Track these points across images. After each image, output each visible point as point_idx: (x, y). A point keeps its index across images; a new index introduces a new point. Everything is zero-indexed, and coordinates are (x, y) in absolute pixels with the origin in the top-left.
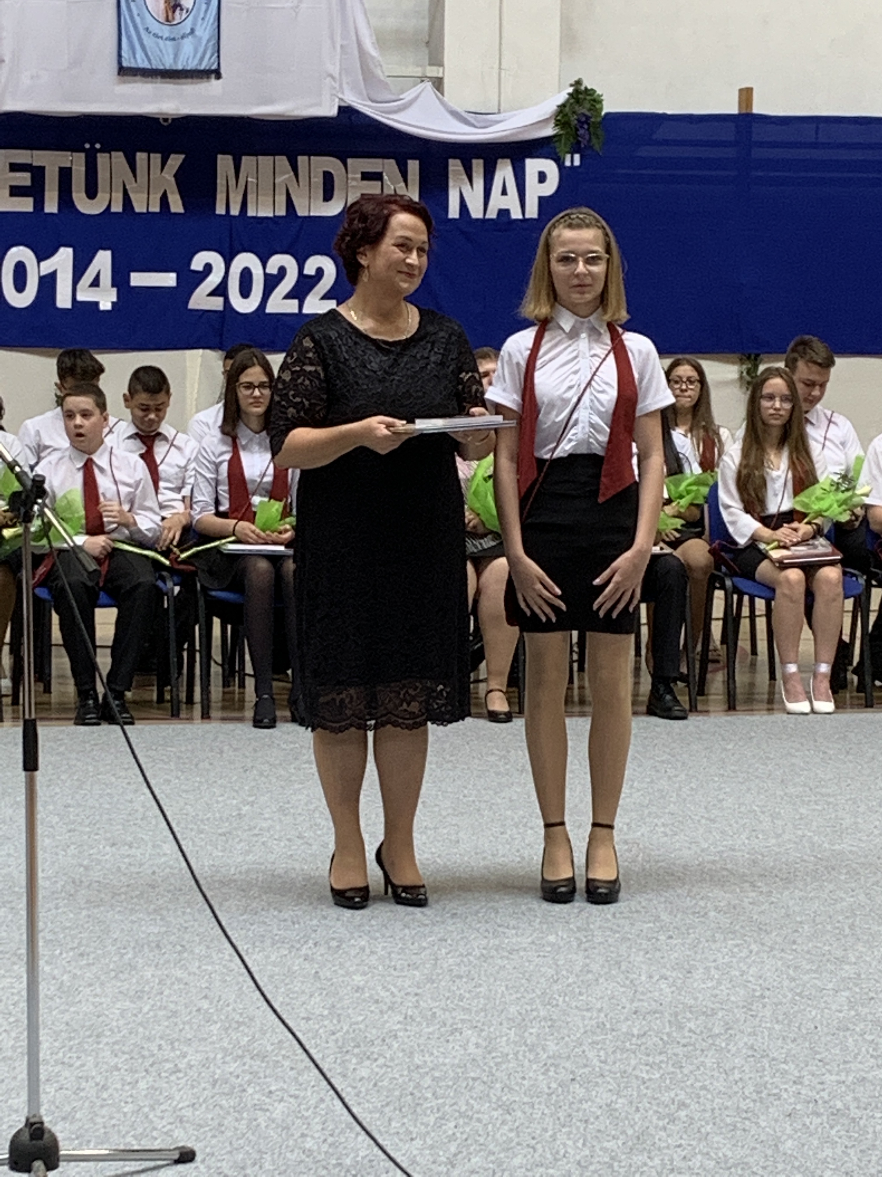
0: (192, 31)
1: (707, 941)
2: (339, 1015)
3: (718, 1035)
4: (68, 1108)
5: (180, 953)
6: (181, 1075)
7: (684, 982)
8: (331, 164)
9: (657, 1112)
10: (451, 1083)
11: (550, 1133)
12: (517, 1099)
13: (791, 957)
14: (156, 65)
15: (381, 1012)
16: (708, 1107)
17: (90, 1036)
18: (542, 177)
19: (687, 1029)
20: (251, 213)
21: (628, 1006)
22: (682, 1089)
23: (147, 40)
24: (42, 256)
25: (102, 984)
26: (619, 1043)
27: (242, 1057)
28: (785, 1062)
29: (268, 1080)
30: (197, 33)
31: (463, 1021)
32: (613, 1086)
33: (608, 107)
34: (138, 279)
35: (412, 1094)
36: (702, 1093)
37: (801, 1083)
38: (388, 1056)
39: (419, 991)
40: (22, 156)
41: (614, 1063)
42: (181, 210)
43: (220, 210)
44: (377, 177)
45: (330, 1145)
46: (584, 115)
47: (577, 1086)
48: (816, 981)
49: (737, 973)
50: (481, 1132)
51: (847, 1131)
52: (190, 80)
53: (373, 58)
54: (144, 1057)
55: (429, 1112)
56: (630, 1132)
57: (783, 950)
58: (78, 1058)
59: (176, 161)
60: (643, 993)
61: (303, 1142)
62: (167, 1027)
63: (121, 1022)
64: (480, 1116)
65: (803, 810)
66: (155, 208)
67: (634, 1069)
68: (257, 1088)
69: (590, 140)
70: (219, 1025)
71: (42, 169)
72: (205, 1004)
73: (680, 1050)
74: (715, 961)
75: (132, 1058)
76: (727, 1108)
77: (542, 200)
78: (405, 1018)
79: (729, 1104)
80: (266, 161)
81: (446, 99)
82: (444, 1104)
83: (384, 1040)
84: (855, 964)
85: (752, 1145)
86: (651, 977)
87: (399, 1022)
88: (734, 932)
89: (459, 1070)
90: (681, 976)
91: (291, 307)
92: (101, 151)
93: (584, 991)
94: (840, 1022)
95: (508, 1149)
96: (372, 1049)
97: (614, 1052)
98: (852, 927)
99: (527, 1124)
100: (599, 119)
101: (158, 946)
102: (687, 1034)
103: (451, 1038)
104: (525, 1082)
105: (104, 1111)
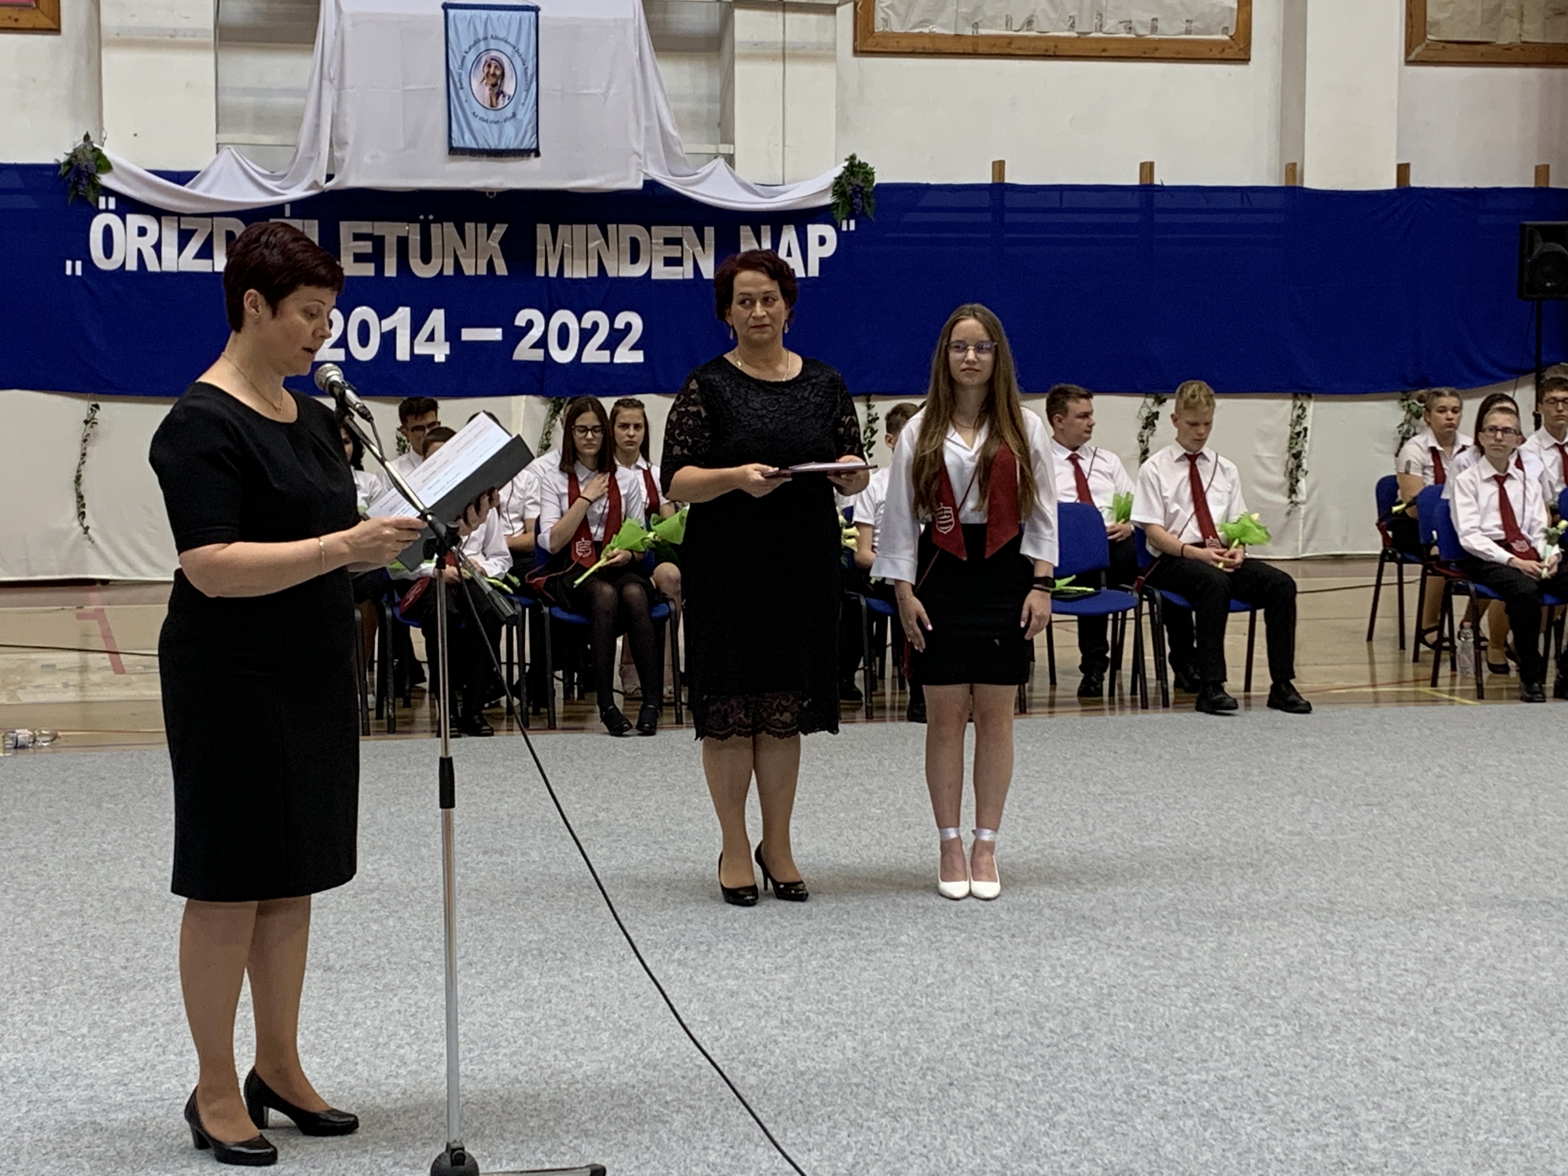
0: (514, 115)
1: (1048, 938)
2: (719, 1021)
3: (1079, 1034)
4: (476, 1124)
5: (561, 960)
6: (579, 1086)
7: (1034, 981)
8: (636, 230)
9: (1036, 1116)
10: (836, 1090)
11: (939, 1140)
12: (902, 1105)
13: (1128, 954)
14: (483, 145)
15: (759, 1017)
16: (1085, 1110)
17: (488, 1047)
18: (822, 241)
19: (1047, 1029)
20: (567, 274)
21: (987, 1006)
22: (1056, 1092)
23: (476, 124)
24: (382, 316)
25: (493, 992)
26: (987, 1045)
27: (634, 1066)
28: (1146, 1061)
29: (663, 1089)
30: (519, 116)
31: (836, 1024)
32: (991, 1090)
33: (879, 179)
34: (469, 334)
35: (801, 1102)
36: (1075, 1095)
37: (1167, 1084)
38: (772, 1062)
39: (791, 994)
40: (365, 227)
41: (986, 1066)
42: (505, 272)
43: (540, 272)
44: (678, 241)
45: (733, 1158)
46: (858, 186)
47: (956, 1091)
48: (1157, 978)
49: (1082, 971)
50: (874, 1142)
51: (1221, 1133)
52: (512, 158)
53: (672, 136)
54: (541, 1067)
55: (820, 1121)
56: (1015, 1138)
57: (1119, 947)
58: (481, 1070)
59: (500, 230)
60: (998, 993)
61: (706, 1155)
62: (559, 1036)
63: (515, 1033)
64: (871, 1124)
65: (1107, 808)
66: (483, 271)
67: (1006, 1071)
68: (654, 1099)
69: (863, 208)
70: (607, 1034)
71: (382, 238)
72: (592, 1013)
73: (1047, 1052)
74: (1059, 959)
75: (530, 1069)
76: (1101, 1111)
77: (822, 260)
78: (782, 1023)
79: (1102, 1106)
80: (579, 230)
81: (737, 172)
82: (834, 1112)
83: (765, 1046)
84: (1189, 959)
85: (1134, 1149)
86: (1003, 976)
87: (776, 1027)
88: (1071, 929)
89: (842, 1076)
90: (1030, 974)
91: (604, 357)
92: (434, 221)
93: (943, 991)
94: (1188, 1019)
95: (903, 1159)
96: (756, 1055)
97: (984, 1054)
98: (1178, 923)
99: (916, 1131)
100: (871, 190)
101: (541, 955)
102: (1048, 1034)
103: (829, 1043)
104: (906, 1087)
105: (511, 1127)
